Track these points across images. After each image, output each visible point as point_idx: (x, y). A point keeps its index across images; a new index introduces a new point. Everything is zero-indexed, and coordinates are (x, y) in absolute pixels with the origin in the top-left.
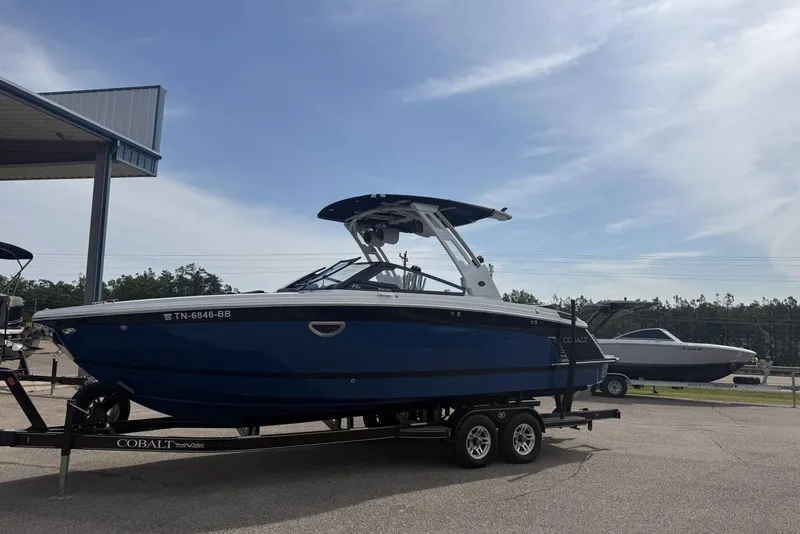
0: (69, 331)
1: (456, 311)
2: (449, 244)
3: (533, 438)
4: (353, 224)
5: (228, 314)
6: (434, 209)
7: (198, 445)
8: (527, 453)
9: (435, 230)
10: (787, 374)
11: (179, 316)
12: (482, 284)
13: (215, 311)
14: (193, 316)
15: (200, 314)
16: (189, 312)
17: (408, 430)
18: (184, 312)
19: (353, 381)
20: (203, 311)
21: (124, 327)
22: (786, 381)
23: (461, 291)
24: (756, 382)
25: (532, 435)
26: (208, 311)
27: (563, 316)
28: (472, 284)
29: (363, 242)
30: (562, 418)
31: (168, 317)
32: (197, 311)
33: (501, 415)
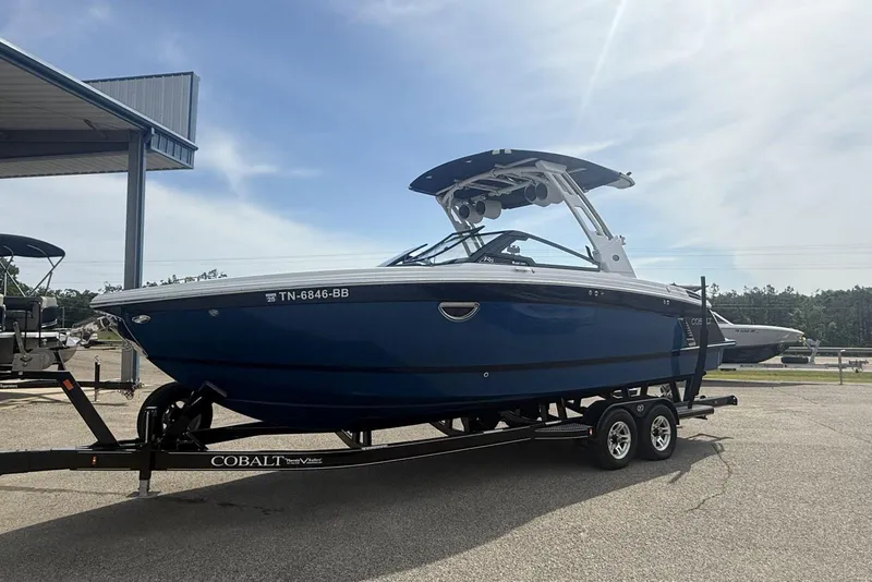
0: (142, 318)
1: (594, 290)
2: (579, 210)
3: (669, 432)
4: (450, 195)
5: (345, 293)
6: (561, 170)
7: (315, 461)
8: (664, 448)
9: (565, 193)
10: (835, 354)
11: (286, 296)
12: (616, 258)
13: (330, 289)
14: (303, 296)
15: (311, 293)
16: (298, 291)
17: (543, 430)
18: (291, 291)
19: (486, 374)
20: (315, 290)
21: (214, 313)
22: (834, 360)
23: (596, 267)
24: (806, 361)
25: (668, 428)
26: (321, 289)
27: (692, 295)
28: (606, 258)
29: (457, 219)
30: (690, 407)
31: (271, 298)
32: (307, 290)
33: (640, 408)
